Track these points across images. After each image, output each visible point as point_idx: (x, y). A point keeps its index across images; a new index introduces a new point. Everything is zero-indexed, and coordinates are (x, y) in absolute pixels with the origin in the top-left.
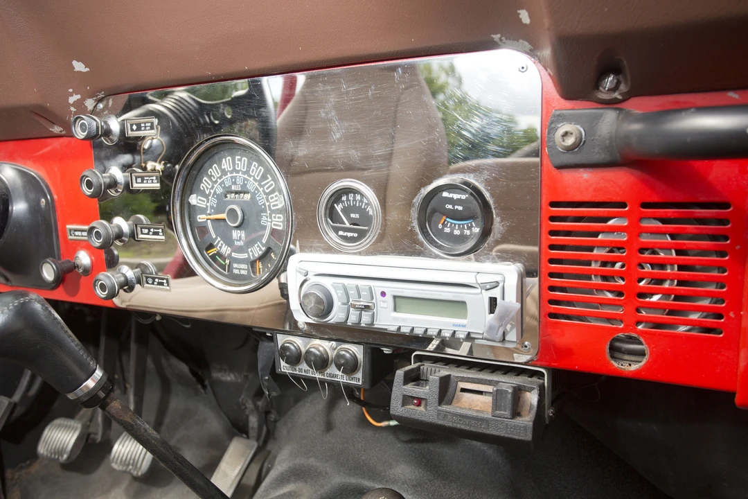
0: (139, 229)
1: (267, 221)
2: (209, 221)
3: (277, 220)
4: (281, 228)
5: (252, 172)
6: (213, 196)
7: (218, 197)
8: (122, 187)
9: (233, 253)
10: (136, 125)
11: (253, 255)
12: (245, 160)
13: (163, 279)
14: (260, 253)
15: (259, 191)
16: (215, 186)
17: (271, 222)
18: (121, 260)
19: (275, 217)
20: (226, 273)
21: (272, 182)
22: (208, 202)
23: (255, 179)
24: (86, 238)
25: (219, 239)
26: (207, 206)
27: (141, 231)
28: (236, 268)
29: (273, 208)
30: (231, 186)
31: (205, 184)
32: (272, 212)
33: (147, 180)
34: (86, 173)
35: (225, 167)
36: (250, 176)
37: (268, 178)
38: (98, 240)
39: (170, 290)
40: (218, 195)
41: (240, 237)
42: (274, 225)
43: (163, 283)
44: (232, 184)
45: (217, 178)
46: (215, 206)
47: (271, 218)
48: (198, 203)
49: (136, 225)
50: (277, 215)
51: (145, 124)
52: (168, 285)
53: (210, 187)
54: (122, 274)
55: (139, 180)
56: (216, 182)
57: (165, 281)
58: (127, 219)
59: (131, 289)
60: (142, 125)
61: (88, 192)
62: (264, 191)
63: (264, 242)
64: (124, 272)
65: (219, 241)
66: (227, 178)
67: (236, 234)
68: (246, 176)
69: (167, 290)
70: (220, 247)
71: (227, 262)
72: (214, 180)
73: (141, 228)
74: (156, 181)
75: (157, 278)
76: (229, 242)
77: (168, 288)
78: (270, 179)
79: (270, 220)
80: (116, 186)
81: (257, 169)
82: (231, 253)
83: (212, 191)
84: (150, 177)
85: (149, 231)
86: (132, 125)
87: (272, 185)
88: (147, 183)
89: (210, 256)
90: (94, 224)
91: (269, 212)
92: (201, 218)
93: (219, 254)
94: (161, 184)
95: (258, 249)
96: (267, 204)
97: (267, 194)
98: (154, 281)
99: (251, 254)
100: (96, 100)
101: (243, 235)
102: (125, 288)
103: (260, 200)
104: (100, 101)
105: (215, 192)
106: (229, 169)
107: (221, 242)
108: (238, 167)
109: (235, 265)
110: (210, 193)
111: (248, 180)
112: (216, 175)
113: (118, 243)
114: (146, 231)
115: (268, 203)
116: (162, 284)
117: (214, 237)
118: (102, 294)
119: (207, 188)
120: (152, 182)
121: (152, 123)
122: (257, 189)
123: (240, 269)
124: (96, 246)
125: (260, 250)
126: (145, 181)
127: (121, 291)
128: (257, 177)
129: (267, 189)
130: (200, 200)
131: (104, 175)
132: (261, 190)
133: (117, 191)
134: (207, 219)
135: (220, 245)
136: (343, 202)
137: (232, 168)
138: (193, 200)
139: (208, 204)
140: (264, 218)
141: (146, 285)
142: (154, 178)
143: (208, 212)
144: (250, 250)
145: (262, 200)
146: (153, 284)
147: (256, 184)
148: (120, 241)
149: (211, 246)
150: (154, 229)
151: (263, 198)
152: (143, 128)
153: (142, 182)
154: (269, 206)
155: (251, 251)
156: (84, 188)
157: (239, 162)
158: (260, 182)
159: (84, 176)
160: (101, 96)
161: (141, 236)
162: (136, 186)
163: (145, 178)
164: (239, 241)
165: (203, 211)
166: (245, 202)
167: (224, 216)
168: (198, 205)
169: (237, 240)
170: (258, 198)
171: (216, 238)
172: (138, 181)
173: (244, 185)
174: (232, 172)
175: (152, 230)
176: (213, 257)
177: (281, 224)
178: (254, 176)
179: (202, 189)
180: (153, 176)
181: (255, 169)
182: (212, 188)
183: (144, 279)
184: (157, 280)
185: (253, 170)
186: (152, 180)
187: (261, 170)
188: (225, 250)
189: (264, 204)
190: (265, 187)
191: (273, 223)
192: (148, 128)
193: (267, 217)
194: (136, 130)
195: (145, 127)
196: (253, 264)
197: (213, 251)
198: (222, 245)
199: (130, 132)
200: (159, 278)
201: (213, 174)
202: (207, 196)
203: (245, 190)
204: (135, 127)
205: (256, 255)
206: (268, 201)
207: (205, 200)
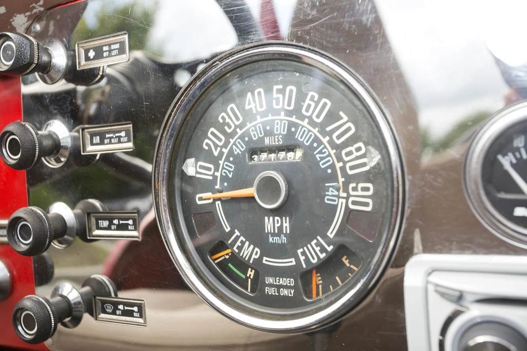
0: (93, 220)
1: (338, 197)
2: (218, 203)
3: (360, 193)
4: (369, 209)
5: (307, 110)
6: (227, 160)
7: (237, 161)
8: (67, 153)
9: (265, 258)
10: (95, 49)
11: (307, 260)
12: (291, 91)
13: (132, 305)
14: (323, 256)
15: (320, 143)
16: (232, 141)
17: (347, 198)
18: (58, 272)
19: (355, 189)
20: (248, 293)
21: (350, 124)
22: (217, 169)
23: (312, 123)
24: (5, 239)
25: (237, 233)
26: (215, 177)
27: (97, 224)
28: (271, 286)
29: (350, 172)
30: (263, 138)
31: (212, 140)
32: (349, 179)
33: (111, 138)
34: (11, 127)
35: (252, 106)
36: (302, 118)
37: (341, 118)
38: (25, 240)
39: (144, 324)
40: (236, 157)
41: (280, 228)
42: (354, 203)
43: (133, 311)
44: (266, 135)
45: (236, 127)
46: (230, 176)
47: (346, 190)
48: (197, 172)
49: (89, 214)
50: (361, 185)
51: (110, 45)
52: (141, 317)
53: (220, 144)
54: (62, 296)
55: (97, 139)
56: (234, 133)
57: (135, 309)
58: (73, 206)
59: (77, 321)
60: (105, 48)
61: (12, 159)
62: (331, 142)
63: (331, 236)
64: (65, 294)
65: (237, 238)
66: (255, 126)
67: (270, 224)
68: (294, 119)
69: (138, 324)
70: (240, 248)
71: (251, 273)
72: (229, 131)
73: (97, 220)
74: (126, 139)
75: (120, 303)
76: (258, 237)
77: (141, 320)
78: (345, 118)
79: (345, 195)
80: (58, 152)
81: (317, 103)
82: (261, 258)
83: (226, 151)
84: (114, 132)
85: (111, 223)
86: (87, 51)
87: (349, 129)
88: (110, 143)
89: (218, 264)
90: (20, 213)
91: (341, 180)
92: (203, 198)
93: (235, 259)
94: (135, 143)
95: (318, 249)
96: (339, 165)
97: (338, 148)
98: (116, 309)
99: (302, 258)
100: (29, 18)
101: (286, 225)
102: (67, 320)
103: (322, 159)
104: (37, 18)
105: (231, 152)
106: (259, 110)
107: (242, 238)
108: (278, 104)
109: (270, 280)
110: (221, 153)
111: (296, 125)
112: (233, 122)
113: (56, 245)
114: (105, 223)
115: (341, 164)
116: (130, 314)
117: (228, 230)
118: (27, 334)
119: (216, 146)
120: (120, 142)
121: (122, 43)
122: (316, 139)
123: (279, 287)
124: (20, 250)
125: (323, 250)
126: (106, 141)
127: (59, 326)
128: (318, 116)
129: (338, 137)
130: (201, 167)
131: (39, 132)
132: (325, 140)
133: (58, 161)
134: (215, 200)
135: (239, 243)
136: (518, 149)
137: (265, 107)
138: (190, 167)
139: (218, 174)
140: (332, 192)
141: (102, 316)
142: (123, 134)
143: (217, 187)
144: (300, 251)
145: (326, 157)
146: (114, 313)
147: (316, 131)
148: (60, 242)
149: (221, 246)
150: (119, 219)
151: (329, 155)
152: (105, 54)
153: (102, 143)
154: (343, 169)
155: (304, 253)
156: (6, 152)
157: (280, 96)
158: (322, 127)
159: (7, 132)
160: (38, 9)
161: (97, 232)
162: (90, 149)
163: (107, 136)
164: (278, 235)
165: (208, 186)
166: (293, 165)
167: (251, 191)
168: (198, 176)
169: (274, 235)
170: (317, 156)
171: (232, 233)
172: (94, 142)
173: (290, 134)
174: (264, 114)
175: (116, 222)
176: (223, 265)
177: (370, 201)
178: (310, 118)
179: (206, 148)
180: (120, 132)
181: (313, 104)
182: (225, 145)
183: (99, 304)
184: (121, 307)
185: (309, 106)
186: (119, 137)
187: (325, 104)
188: (249, 252)
189: (333, 167)
190: (334, 136)
191: (351, 199)
192: (114, 53)
193: (338, 190)
194: (95, 58)
195: (110, 51)
196: (304, 276)
197: (224, 254)
198: (243, 243)
199: (83, 62)
200: (125, 304)
201: (228, 120)
202: (215, 161)
203: (292, 143)
204: (92, 54)
205: (315, 261)
206: (340, 159)
207: (211, 166)
